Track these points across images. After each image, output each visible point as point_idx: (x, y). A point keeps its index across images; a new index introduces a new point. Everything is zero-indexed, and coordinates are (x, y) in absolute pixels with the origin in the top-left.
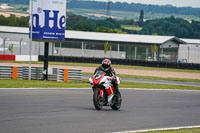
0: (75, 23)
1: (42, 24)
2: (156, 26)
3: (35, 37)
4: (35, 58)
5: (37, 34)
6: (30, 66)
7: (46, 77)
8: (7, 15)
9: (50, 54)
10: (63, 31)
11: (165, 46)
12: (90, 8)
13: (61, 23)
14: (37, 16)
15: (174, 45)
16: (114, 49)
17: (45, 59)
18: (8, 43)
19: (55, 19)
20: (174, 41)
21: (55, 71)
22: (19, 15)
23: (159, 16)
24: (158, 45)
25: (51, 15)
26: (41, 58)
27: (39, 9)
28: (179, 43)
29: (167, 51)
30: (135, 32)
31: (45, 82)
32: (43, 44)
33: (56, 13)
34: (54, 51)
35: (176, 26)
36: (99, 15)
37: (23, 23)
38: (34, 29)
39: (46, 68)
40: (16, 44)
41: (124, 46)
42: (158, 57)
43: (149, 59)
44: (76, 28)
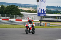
0: (48, 12)
1: (40, 12)
3: (38, 15)
4: (38, 21)
6: (37, 22)
7: (41, 25)
8: (32, 10)
9: (42, 20)
10: (45, 14)
12: (52, 8)
13: (45, 12)
14: (39, 10)
17: (41, 21)
18: (32, 17)
19: (43, 11)
21: (43, 24)
22: (34, 10)
26: (40, 21)
31: (41, 27)
32: (40, 17)
33: (43, 9)
34: (43, 19)
36: (54, 10)
37: (35, 12)
38: (38, 13)
39: (41, 23)
40: (34, 17)
44: (48, 13)
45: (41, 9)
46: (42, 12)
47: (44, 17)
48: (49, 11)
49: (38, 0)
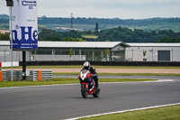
0: (46, 35)
1: (19, 37)
2: (108, 34)
3: (15, 48)
5: (17, 45)
6: (12, 70)
7: (24, 78)
9: (27, 60)
10: (36, 42)
11: (115, 50)
12: (58, 23)
13: (34, 36)
14: (15, 32)
15: (122, 49)
16: (77, 53)
17: (24, 64)
19: (29, 33)
20: (121, 45)
21: (31, 73)
23: (110, 27)
24: (110, 49)
25: (27, 30)
26: (20, 64)
27: (17, 26)
28: (125, 46)
29: (116, 53)
30: (93, 40)
31: (24, 82)
32: (21, 52)
33: (30, 28)
35: (123, 34)
36: (65, 28)
38: (14, 42)
39: (24, 71)
41: (84, 51)
42: (110, 58)
43: (104, 60)
44: (47, 39)
45: (23, 28)
46: (27, 37)
47: (33, 53)
48: (49, 31)
49: (10, 1)
